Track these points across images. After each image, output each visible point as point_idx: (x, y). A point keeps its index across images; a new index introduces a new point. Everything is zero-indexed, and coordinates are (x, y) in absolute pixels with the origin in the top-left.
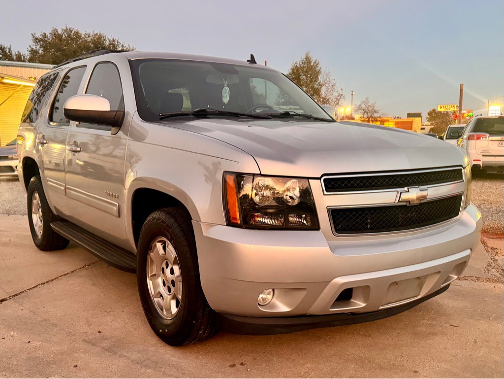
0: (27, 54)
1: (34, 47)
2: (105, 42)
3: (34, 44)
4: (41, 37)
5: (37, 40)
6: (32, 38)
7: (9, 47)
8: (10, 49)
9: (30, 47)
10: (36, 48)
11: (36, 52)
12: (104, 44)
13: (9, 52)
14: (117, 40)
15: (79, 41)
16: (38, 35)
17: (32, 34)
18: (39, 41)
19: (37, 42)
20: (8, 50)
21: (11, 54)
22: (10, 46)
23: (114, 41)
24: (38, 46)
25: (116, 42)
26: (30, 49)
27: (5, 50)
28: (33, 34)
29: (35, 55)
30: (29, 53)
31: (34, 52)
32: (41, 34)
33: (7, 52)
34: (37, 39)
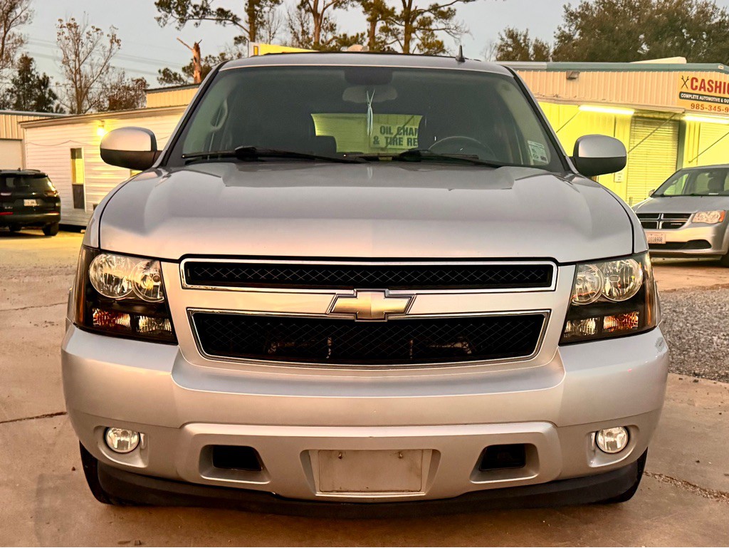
0: (552, 43)
1: (566, 30)
2: (689, 9)
3: (566, 23)
4: (579, 10)
5: (571, 16)
6: (564, 14)
7: (525, 33)
8: (525, 36)
9: (560, 29)
10: (569, 30)
11: (569, 37)
12: (687, 11)
13: (525, 42)
14: (712, 4)
15: (647, 11)
16: (575, 8)
17: (565, 7)
18: (576, 18)
19: (572, 20)
20: (522, 38)
21: (527, 45)
22: (527, 30)
23: (707, 5)
24: (573, 28)
25: (710, 8)
26: (558, 33)
27: (519, 38)
28: (567, 6)
29: (567, 44)
30: (557, 40)
31: (564, 38)
32: (580, 4)
33: (522, 41)
34: (572, 14)
